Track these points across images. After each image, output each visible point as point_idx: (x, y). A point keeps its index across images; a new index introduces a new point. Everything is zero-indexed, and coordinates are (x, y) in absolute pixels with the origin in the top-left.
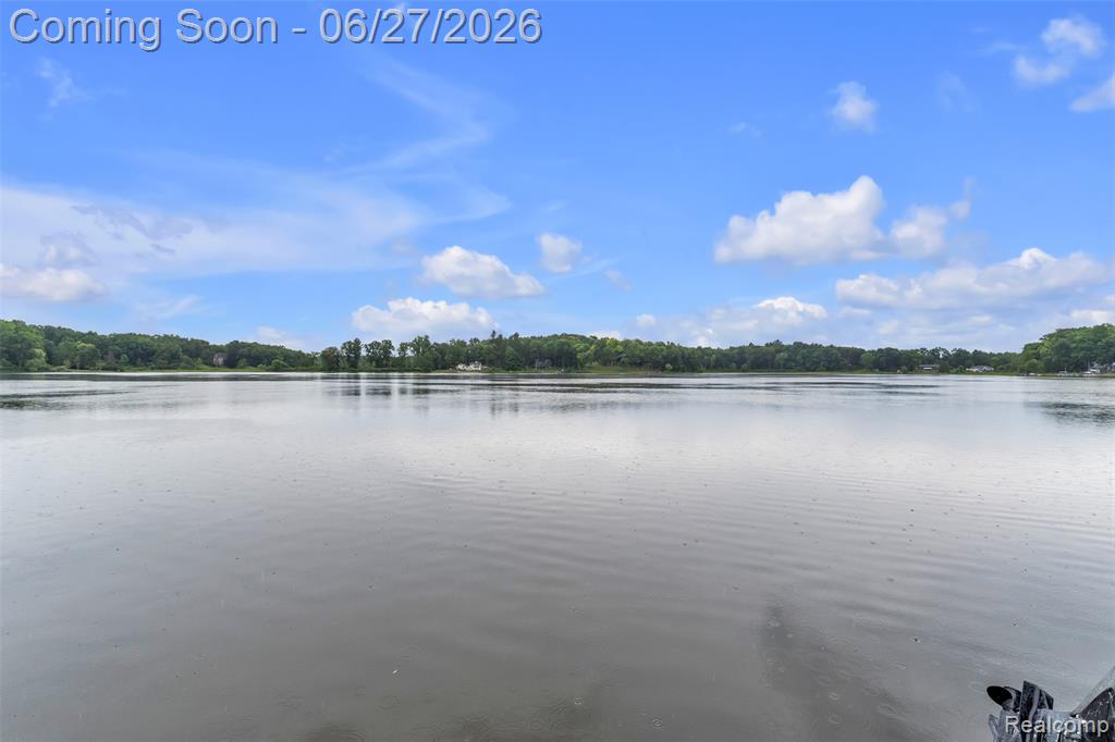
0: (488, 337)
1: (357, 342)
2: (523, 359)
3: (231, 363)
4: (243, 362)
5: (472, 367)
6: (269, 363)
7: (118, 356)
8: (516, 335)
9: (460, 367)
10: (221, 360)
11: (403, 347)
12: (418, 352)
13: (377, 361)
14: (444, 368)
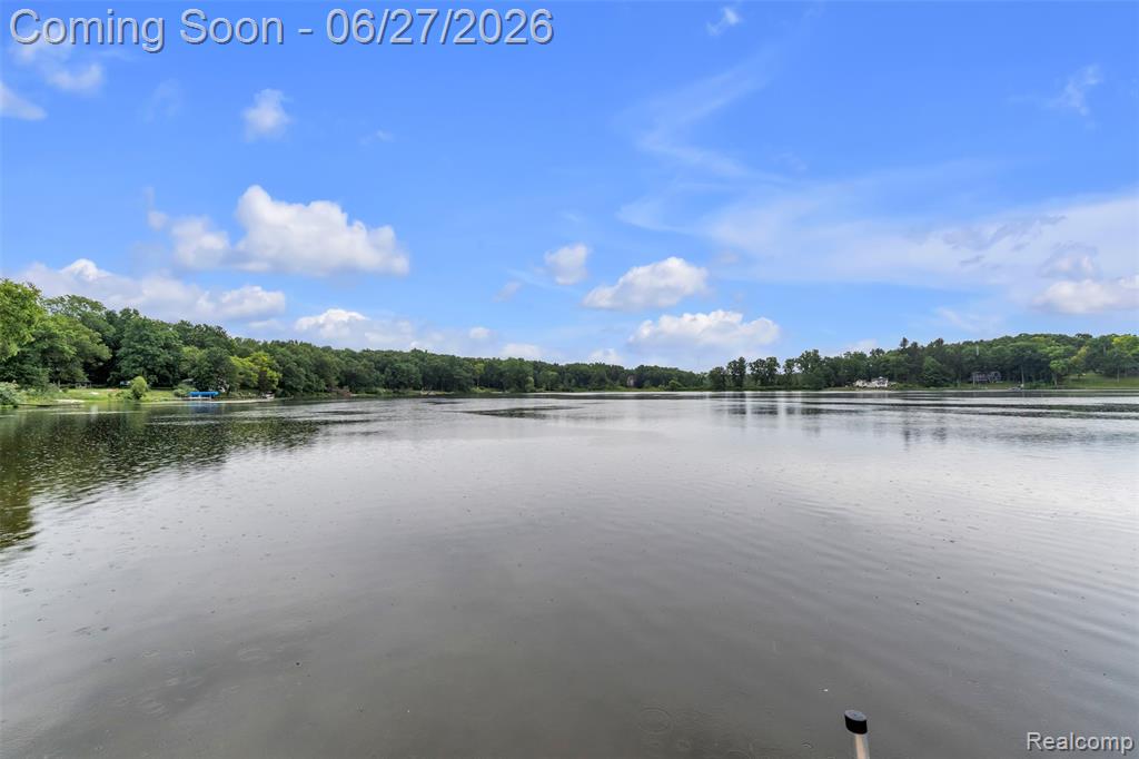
0: (896, 346)
1: (742, 360)
2: (952, 371)
3: (639, 385)
4: (647, 383)
5: (875, 383)
6: (667, 384)
7: (570, 381)
8: (940, 342)
9: (859, 383)
10: (632, 382)
11: (790, 364)
12: (806, 367)
13: (762, 380)
14: (838, 385)
